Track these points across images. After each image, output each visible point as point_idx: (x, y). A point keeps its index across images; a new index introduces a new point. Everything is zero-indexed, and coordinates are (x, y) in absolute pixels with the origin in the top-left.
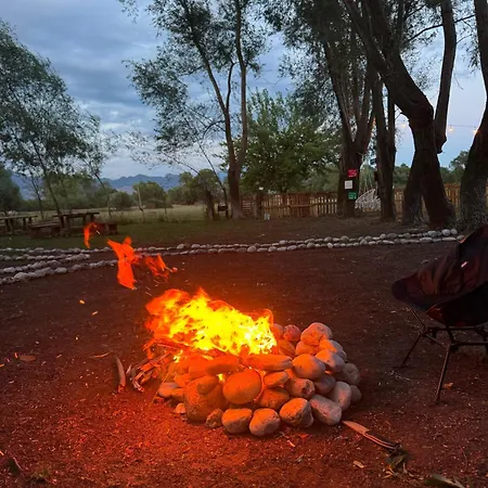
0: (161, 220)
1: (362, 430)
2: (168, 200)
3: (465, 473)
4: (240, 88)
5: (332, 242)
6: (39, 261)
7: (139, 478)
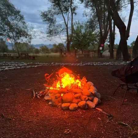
0: (47, 56)
1: (101, 110)
2: (50, 51)
3: (129, 122)
4: (71, 19)
5: (96, 64)
6: (12, 65)
7: (38, 120)
